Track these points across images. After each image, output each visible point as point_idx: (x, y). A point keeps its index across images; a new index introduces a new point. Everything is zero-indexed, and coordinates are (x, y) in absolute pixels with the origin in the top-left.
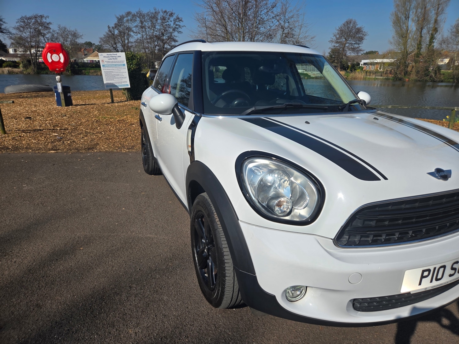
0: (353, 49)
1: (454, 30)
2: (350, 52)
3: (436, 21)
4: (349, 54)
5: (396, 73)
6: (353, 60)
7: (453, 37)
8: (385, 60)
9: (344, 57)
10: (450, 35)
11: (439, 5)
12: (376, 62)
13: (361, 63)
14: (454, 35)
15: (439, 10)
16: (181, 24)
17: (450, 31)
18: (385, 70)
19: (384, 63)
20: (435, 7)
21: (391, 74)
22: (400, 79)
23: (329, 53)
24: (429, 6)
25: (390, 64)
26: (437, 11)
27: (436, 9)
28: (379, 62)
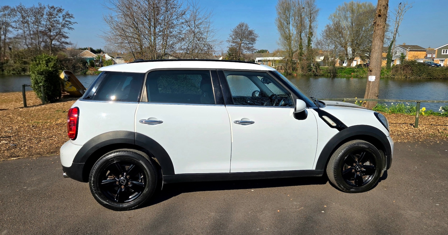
0: (248, 49)
1: (325, 34)
2: (246, 50)
3: (310, 27)
4: (246, 53)
5: (286, 69)
6: (250, 58)
7: (325, 40)
8: (276, 58)
9: (241, 55)
10: (322, 39)
11: (311, 14)
12: (268, 59)
13: (256, 60)
14: (325, 38)
15: (311, 18)
16: (72, 20)
17: (322, 35)
18: (277, 66)
19: (275, 61)
20: (308, 15)
21: (282, 69)
22: (290, 74)
23: (228, 51)
24: (303, 16)
25: (280, 61)
26: (310, 19)
27: (309, 17)
28: (271, 59)
